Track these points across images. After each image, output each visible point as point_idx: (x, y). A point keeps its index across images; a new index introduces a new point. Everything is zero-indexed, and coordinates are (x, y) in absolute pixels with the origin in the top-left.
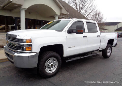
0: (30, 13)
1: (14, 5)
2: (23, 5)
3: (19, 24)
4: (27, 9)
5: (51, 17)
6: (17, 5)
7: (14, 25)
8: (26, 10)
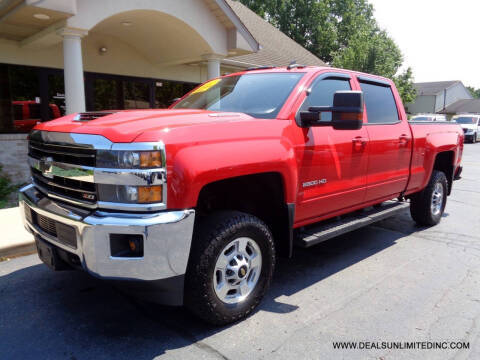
0: (104, 49)
1: (37, 16)
2: (73, 15)
3: (59, 96)
4: (91, 32)
5: (188, 64)
6: (47, 17)
7: (38, 100)
8: (86, 37)
